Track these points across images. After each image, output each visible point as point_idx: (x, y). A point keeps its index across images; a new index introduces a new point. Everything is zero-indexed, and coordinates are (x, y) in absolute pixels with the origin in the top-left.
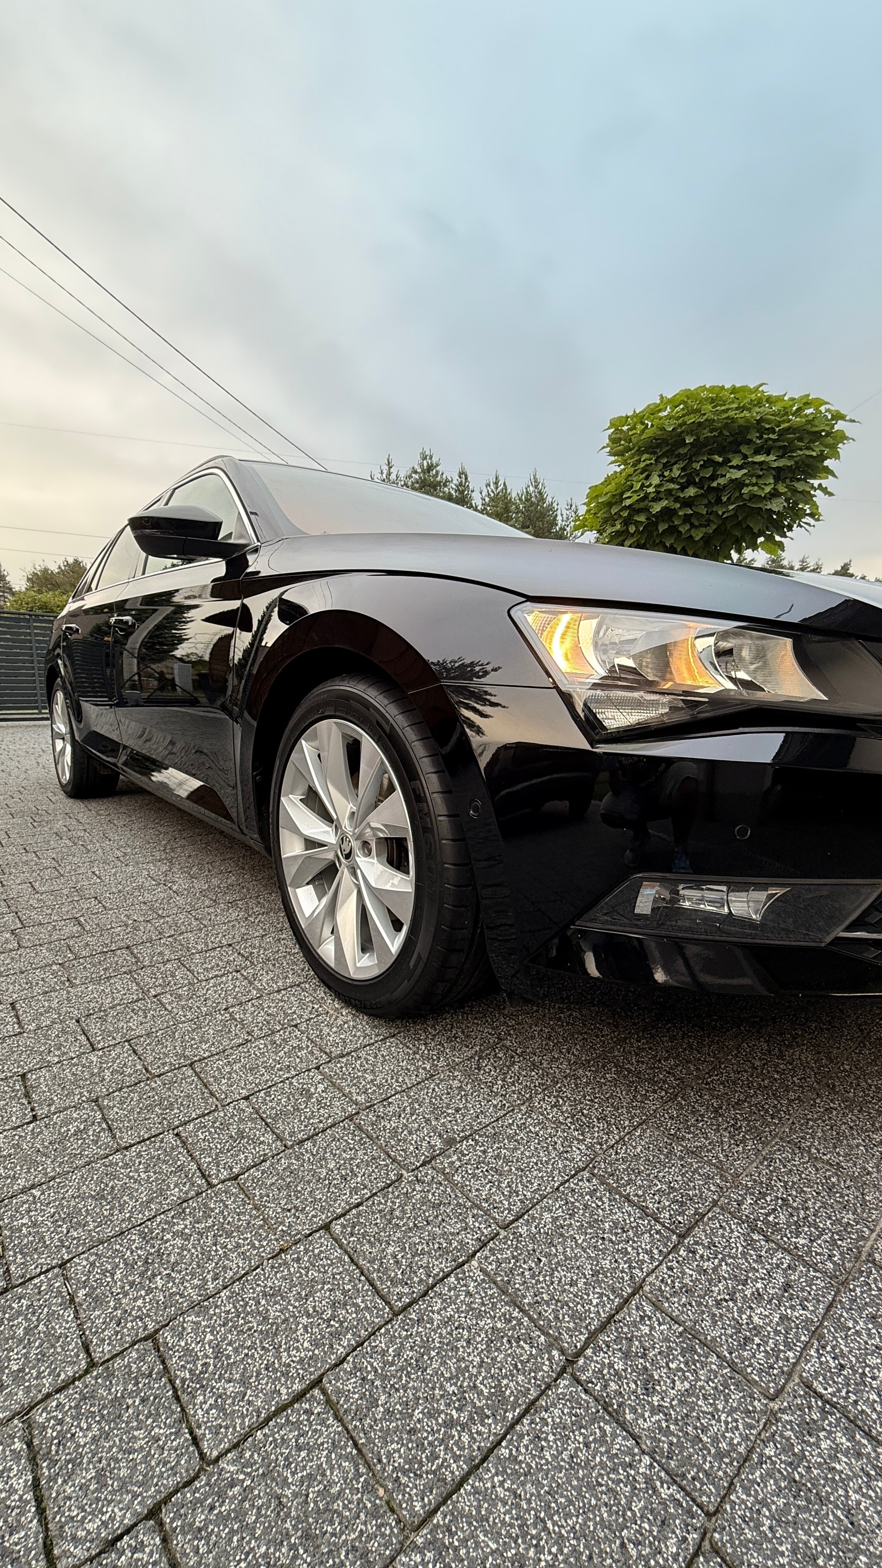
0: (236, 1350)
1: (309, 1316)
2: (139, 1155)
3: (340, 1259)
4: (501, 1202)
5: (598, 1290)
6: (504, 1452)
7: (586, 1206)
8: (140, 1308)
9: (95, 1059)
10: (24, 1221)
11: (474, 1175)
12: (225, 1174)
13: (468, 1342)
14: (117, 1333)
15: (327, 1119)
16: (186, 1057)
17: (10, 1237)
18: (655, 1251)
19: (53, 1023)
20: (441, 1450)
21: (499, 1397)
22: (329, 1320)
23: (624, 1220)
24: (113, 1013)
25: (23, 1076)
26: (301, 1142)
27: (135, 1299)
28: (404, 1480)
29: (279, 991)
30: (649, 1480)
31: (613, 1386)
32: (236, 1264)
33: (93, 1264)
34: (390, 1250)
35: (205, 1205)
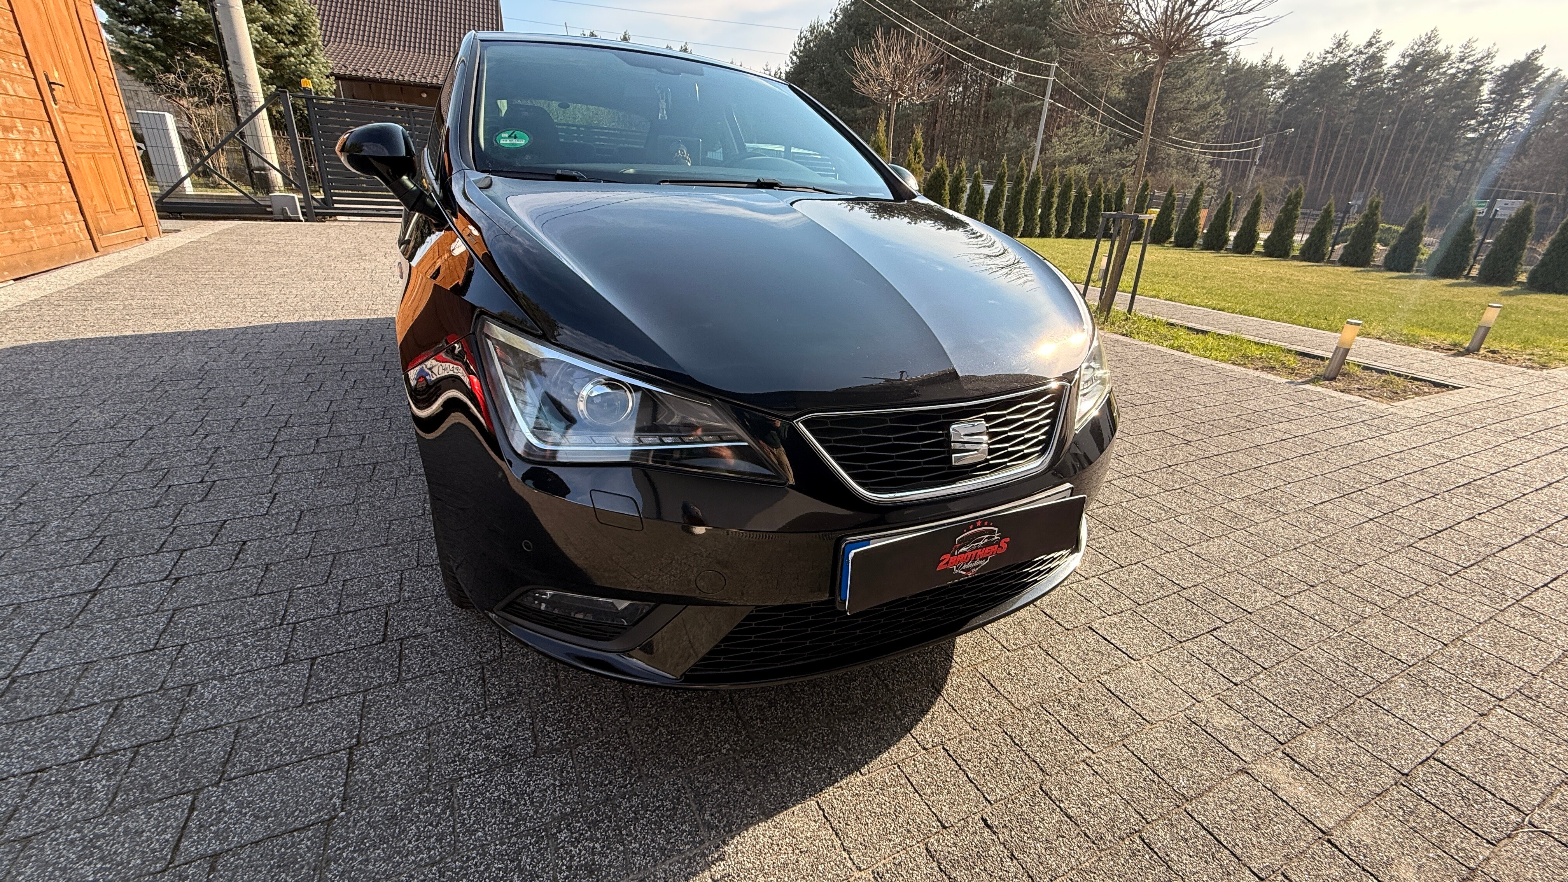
0: (221, 701)
1: (265, 695)
2: (262, 600)
3: (304, 674)
4: (414, 669)
5: (409, 721)
6: (287, 768)
9: (289, 540)
13: (322, 725)
18: (463, 712)
19: (287, 511)
20: (262, 760)
22: (272, 699)
23: (468, 694)
24: (326, 511)
25: (245, 542)
26: (348, 613)
27: (200, 668)
28: (238, 765)
30: (334, 795)
31: (365, 760)
32: (257, 663)
33: (195, 648)
34: (332, 677)
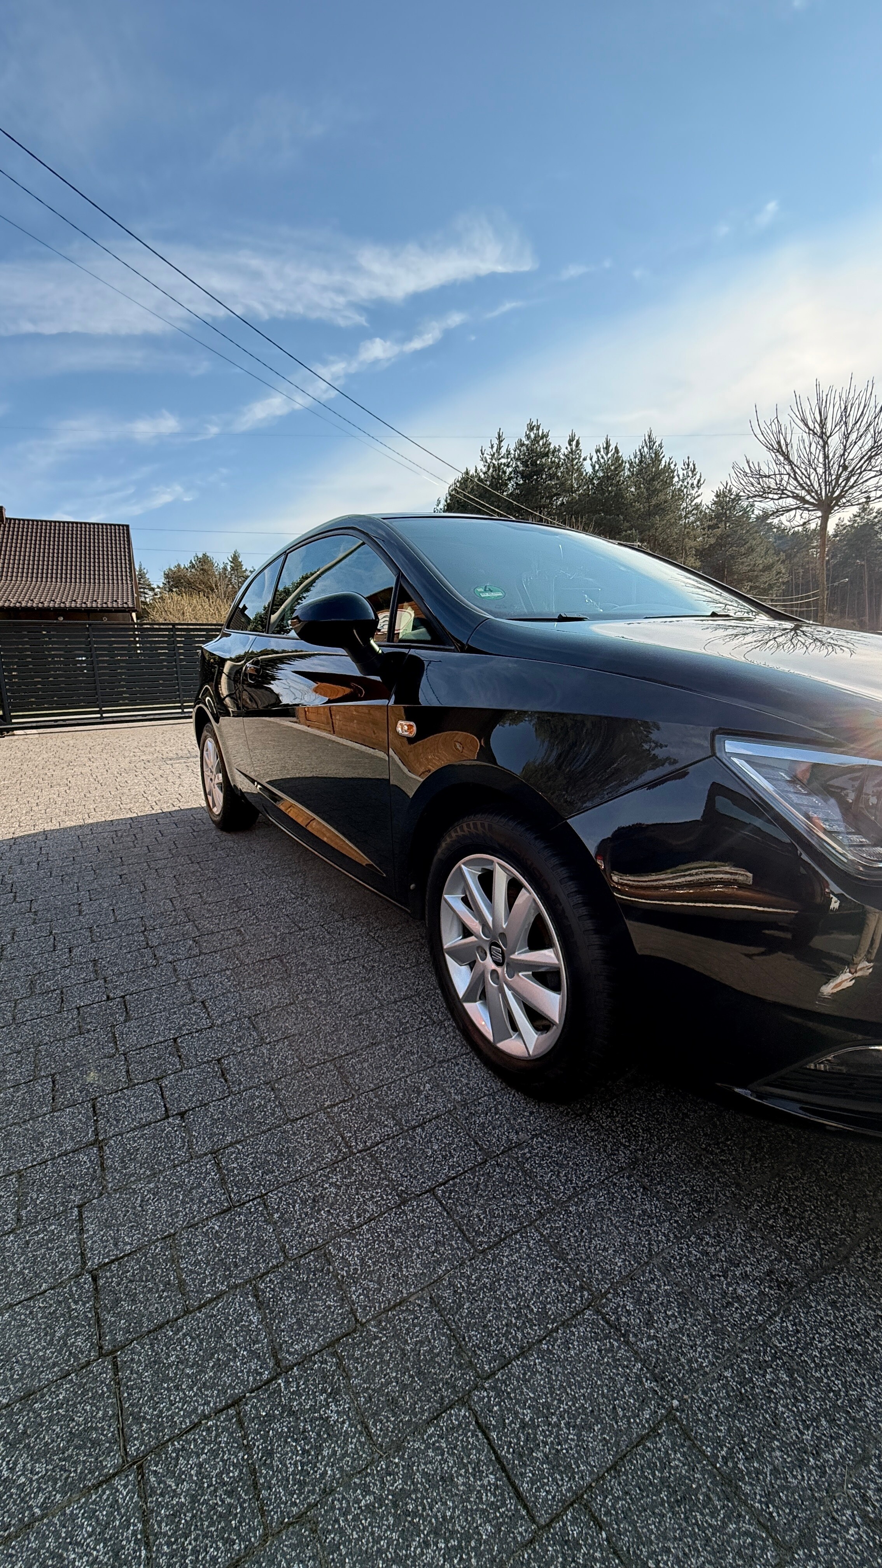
2: (302, 1127)
3: (441, 1214)
4: (558, 1187)
5: (623, 1256)
6: (544, 1346)
7: (623, 1197)
8: (312, 1230)
9: (265, 1051)
10: (235, 1165)
11: (540, 1165)
12: (361, 1146)
13: (526, 1278)
14: (300, 1243)
15: (433, 1112)
16: (329, 1054)
17: (228, 1175)
18: (671, 1235)
19: (233, 1020)
20: (503, 1340)
21: (543, 1314)
22: (433, 1252)
23: (651, 1211)
24: (274, 1014)
25: (219, 1060)
26: (414, 1128)
27: (310, 1224)
28: (479, 1352)
29: (395, 1002)
30: (638, 1377)
31: (624, 1319)
32: (371, 1207)
34: (476, 1212)
35: (349, 1167)
